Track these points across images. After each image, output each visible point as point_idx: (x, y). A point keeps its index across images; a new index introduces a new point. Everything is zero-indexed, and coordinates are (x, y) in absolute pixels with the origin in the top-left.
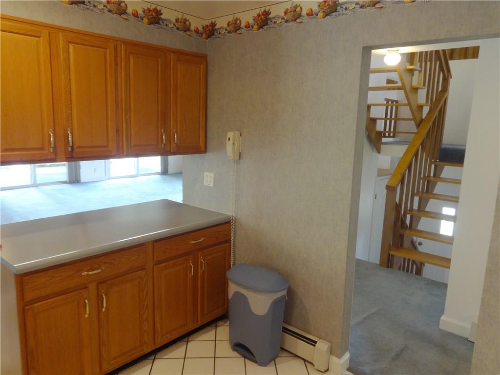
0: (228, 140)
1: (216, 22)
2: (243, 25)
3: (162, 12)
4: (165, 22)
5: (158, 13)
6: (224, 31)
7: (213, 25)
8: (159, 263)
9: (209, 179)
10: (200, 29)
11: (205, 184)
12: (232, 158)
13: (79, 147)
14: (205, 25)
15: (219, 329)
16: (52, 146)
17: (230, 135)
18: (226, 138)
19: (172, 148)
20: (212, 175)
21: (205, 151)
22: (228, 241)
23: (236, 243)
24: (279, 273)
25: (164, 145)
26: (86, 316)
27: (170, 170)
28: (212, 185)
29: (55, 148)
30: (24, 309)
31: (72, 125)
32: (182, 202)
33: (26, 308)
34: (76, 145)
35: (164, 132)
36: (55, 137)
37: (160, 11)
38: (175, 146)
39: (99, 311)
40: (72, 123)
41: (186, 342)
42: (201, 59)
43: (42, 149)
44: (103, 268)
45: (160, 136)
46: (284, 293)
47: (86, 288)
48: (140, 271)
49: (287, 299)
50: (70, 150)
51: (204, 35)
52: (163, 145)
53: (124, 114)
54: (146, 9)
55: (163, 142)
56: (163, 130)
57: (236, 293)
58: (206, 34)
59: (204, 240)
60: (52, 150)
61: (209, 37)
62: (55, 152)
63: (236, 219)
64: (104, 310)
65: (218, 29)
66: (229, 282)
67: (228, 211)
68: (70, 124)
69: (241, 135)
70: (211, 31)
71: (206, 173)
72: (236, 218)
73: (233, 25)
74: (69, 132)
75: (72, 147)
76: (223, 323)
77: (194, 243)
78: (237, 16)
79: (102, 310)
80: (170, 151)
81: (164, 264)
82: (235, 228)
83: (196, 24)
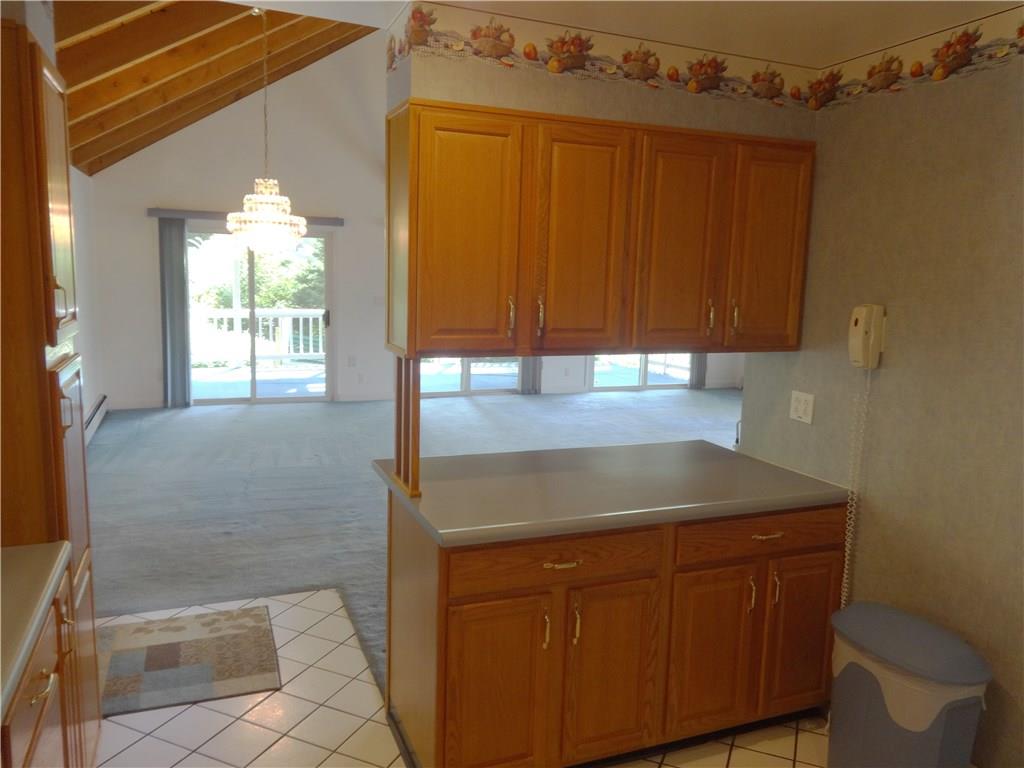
0: (853, 323)
1: (842, 73)
2: (906, 70)
3: (725, 65)
4: (731, 85)
5: (718, 67)
6: (859, 88)
7: (834, 78)
8: (685, 569)
9: (801, 405)
10: (805, 89)
11: (793, 415)
12: (861, 364)
13: (554, 330)
14: (814, 81)
15: (803, 737)
16: (512, 327)
17: (860, 312)
18: (850, 318)
19: (726, 339)
20: (810, 398)
21: (796, 346)
22: (840, 547)
23: (857, 553)
24: (967, 642)
25: (711, 329)
26: (545, 646)
27: (710, 382)
28: (808, 420)
29: (515, 331)
30: (447, 610)
31: (546, 290)
32: (733, 450)
33: (451, 609)
34: (550, 326)
35: (713, 305)
36: (516, 308)
37: (723, 63)
38: (732, 334)
39: (567, 643)
40: (546, 285)
41: (729, 747)
42: (802, 153)
43: (494, 331)
44: (581, 561)
45: (704, 311)
46: (979, 691)
47: (549, 593)
48: (647, 580)
49: (985, 708)
50: (539, 334)
51: (812, 102)
52: (708, 330)
53: (638, 269)
54: (695, 62)
55: (709, 324)
56: (710, 300)
57: (852, 667)
58: (816, 100)
59: (783, 536)
60: (510, 334)
61: (821, 104)
62: (515, 338)
63: (859, 500)
64: (575, 641)
65: (845, 86)
66: (835, 636)
67: (843, 479)
68: (543, 288)
69: (885, 314)
70: (828, 91)
71: (795, 394)
72: (861, 497)
73: (883, 73)
74: (540, 302)
75: (543, 330)
76: (813, 726)
77: (762, 541)
78: (894, 53)
79: (572, 643)
80: (722, 344)
81: (694, 574)
82: (857, 519)
83: (795, 80)
